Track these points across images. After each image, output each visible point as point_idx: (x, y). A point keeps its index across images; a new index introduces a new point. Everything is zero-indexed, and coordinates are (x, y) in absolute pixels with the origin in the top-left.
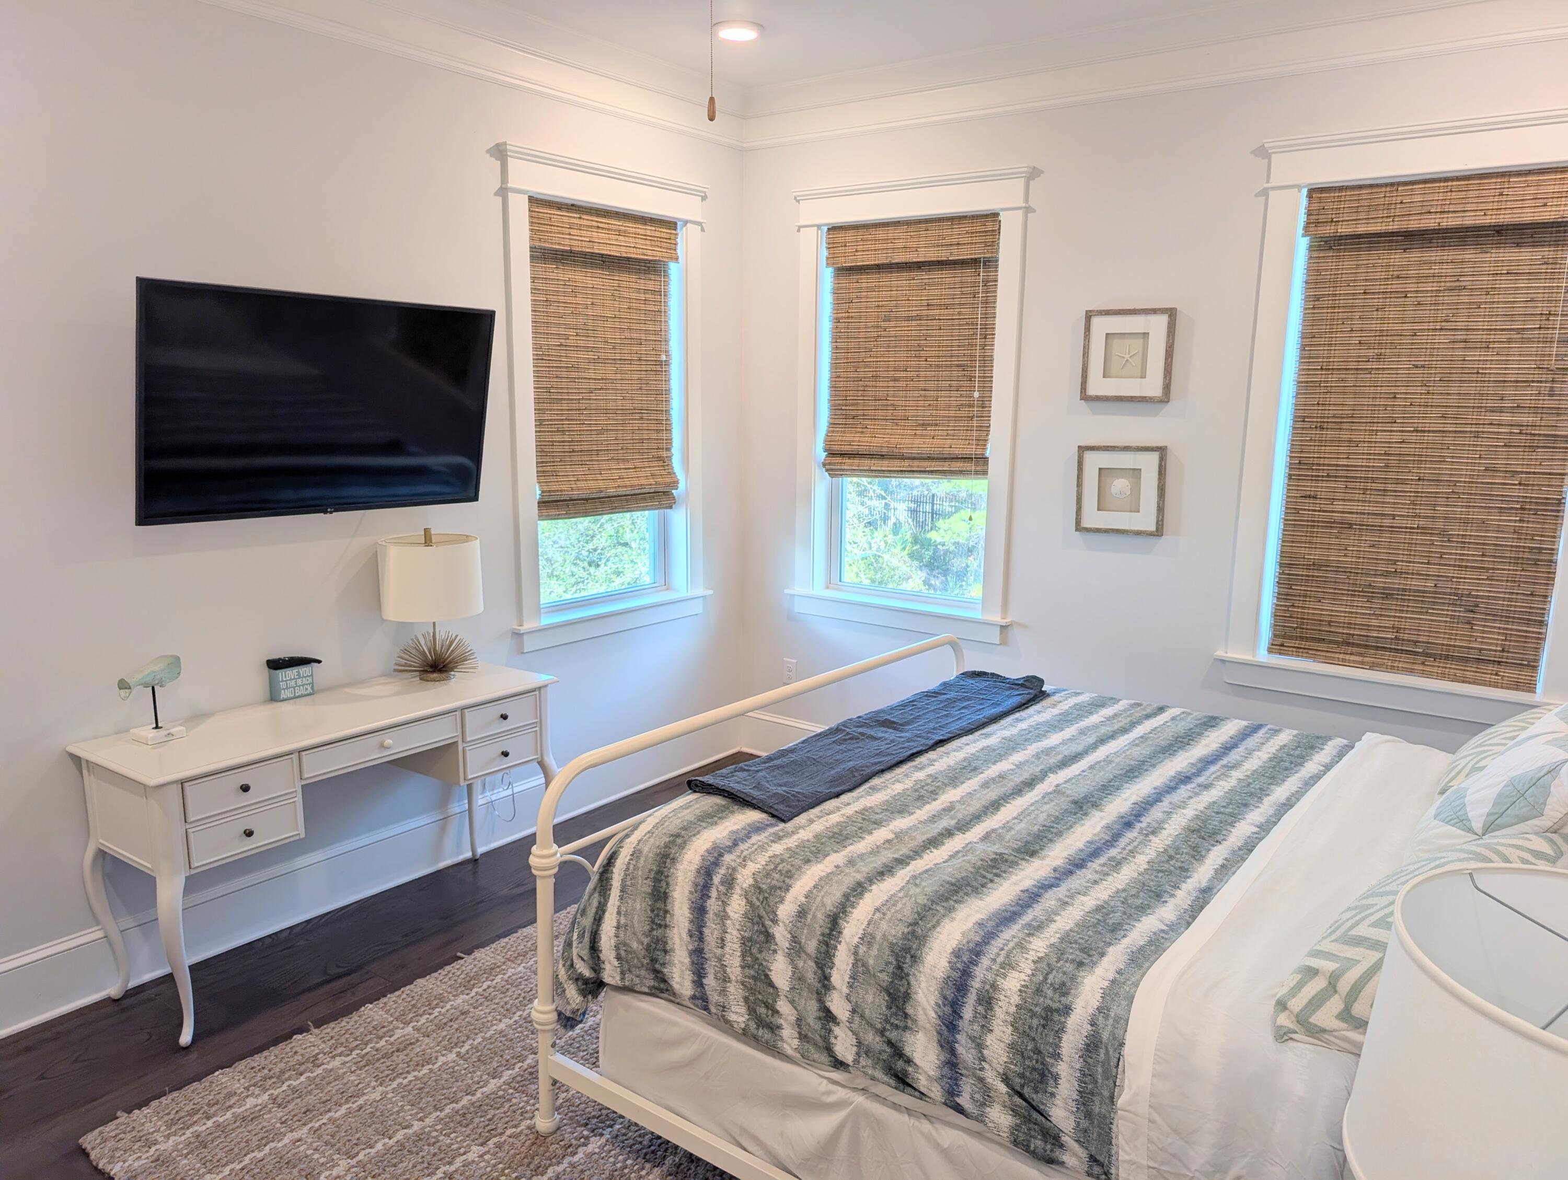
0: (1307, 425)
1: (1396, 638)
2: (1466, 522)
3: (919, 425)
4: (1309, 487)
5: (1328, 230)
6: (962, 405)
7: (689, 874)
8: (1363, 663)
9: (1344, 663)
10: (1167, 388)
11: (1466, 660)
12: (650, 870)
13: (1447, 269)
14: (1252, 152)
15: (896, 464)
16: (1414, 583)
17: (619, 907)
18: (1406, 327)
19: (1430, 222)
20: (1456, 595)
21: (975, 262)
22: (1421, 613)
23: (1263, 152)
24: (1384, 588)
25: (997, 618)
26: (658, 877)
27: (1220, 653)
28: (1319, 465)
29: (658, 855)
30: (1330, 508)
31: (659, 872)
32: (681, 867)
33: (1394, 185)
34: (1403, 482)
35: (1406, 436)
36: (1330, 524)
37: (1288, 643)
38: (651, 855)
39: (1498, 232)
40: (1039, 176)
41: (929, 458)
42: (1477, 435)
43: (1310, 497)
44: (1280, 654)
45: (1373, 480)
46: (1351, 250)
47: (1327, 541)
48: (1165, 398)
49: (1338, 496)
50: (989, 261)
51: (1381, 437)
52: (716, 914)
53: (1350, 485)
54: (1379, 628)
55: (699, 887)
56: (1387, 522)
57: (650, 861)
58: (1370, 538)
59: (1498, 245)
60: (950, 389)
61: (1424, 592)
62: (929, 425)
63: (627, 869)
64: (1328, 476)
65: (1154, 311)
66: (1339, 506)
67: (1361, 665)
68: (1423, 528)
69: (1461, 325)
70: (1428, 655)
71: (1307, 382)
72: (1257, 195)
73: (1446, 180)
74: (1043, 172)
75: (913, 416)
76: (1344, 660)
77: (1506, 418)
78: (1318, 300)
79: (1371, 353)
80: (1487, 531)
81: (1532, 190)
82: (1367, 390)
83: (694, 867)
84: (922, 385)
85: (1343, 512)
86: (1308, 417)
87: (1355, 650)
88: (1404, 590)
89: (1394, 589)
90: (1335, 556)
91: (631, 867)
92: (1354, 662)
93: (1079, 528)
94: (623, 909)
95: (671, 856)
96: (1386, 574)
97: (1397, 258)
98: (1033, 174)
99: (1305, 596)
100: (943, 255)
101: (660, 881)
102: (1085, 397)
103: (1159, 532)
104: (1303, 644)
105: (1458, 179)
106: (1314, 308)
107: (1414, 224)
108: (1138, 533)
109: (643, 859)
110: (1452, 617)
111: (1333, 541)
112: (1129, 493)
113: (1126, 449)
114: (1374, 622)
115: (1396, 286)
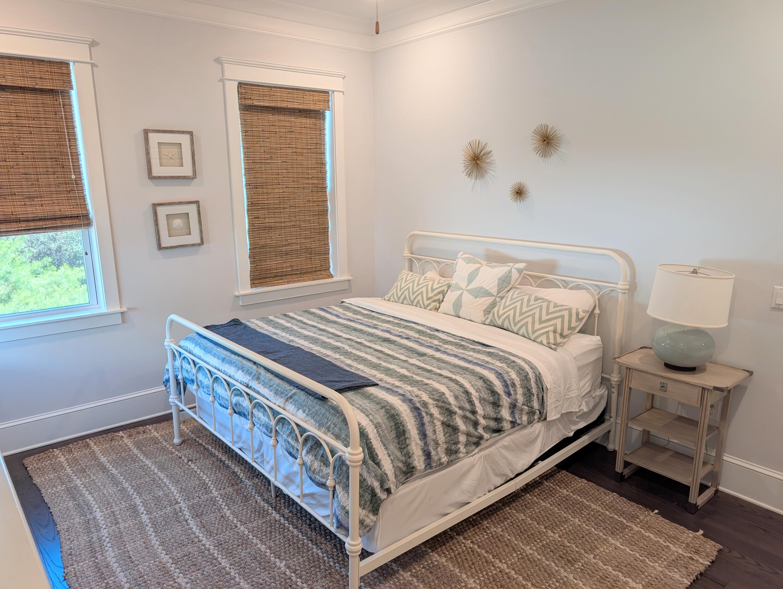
0: (251, 187)
1: (292, 270)
2: (305, 221)
3: (26, 198)
4: (256, 213)
5: (249, 102)
6: (60, 183)
7: (409, 415)
8: (285, 282)
9: (278, 284)
10: (194, 171)
11: (311, 272)
12: (391, 427)
13: (287, 124)
14: (214, 60)
15: (14, 226)
16: (294, 247)
17: (388, 453)
18: (278, 146)
19: (284, 105)
20: (306, 249)
21: (52, 92)
22: (297, 258)
23: (218, 61)
24: (286, 251)
25: (117, 309)
26: (397, 426)
27: (237, 294)
28: (258, 204)
29: (388, 418)
30: (264, 221)
31: (396, 424)
32: (404, 415)
33: (271, 87)
34: (284, 208)
35: (284, 190)
36: (265, 228)
37: (256, 282)
38: (385, 421)
39: (300, 111)
40: (97, 46)
41: (41, 220)
42: (304, 188)
43: (257, 218)
44: (256, 287)
45: (276, 208)
46: (255, 112)
47: (264, 236)
48: (194, 176)
49: (267, 216)
50: (63, 92)
51: (276, 190)
52: (429, 422)
53: (269, 211)
54: (286, 267)
55: (417, 417)
56: (283, 225)
57: (387, 423)
58: (278, 232)
59: (300, 116)
60: (47, 173)
61: (297, 250)
62: (35, 197)
63: (379, 435)
64: (262, 208)
65: (183, 132)
66: (267, 221)
67: (284, 283)
68: (294, 225)
69: (294, 146)
70: (302, 273)
71: (248, 168)
72: (219, 81)
73: (287, 88)
74: (99, 44)
75: (18, 192)
76: (278, 283)
77: (310, 181)
78: (247, 132)
79: (268, 156)
80: (311, 224)
81: (311, 97)
82: (269, 171)
83: (408, 411)
84: (22, 171)
85: (269, 223)
86: (251, 183)
87: (279, 278)
88: (291, 250)
89: (288, 251)
90: (269, 241)
91: (381, 432)
92: (282, 283)
93: (160, 247)
94: (390, 452)
95: (395, 414)
96: (285, 245)
97: (271, 117)
98: (93, 44)
99: (260, 260)
100: (29, 83)
101: (399, 427)
102: (151, 177)
103: (202, 243)
104: (261, 281)
105: (290, 89)
106: (246, 136)
107: (279, 105)
108: (193, 245)
109: (383, 425)
110: (306, 257)
111: (268, 235)
112: (182, 226)
113: (180, 203)
114: (284, 265)
115: (272, 129)
